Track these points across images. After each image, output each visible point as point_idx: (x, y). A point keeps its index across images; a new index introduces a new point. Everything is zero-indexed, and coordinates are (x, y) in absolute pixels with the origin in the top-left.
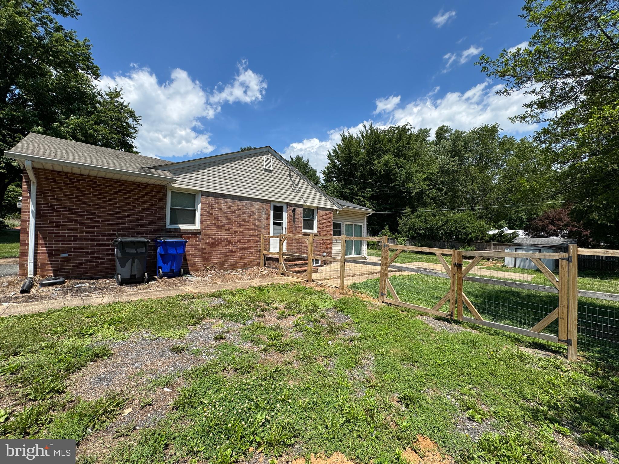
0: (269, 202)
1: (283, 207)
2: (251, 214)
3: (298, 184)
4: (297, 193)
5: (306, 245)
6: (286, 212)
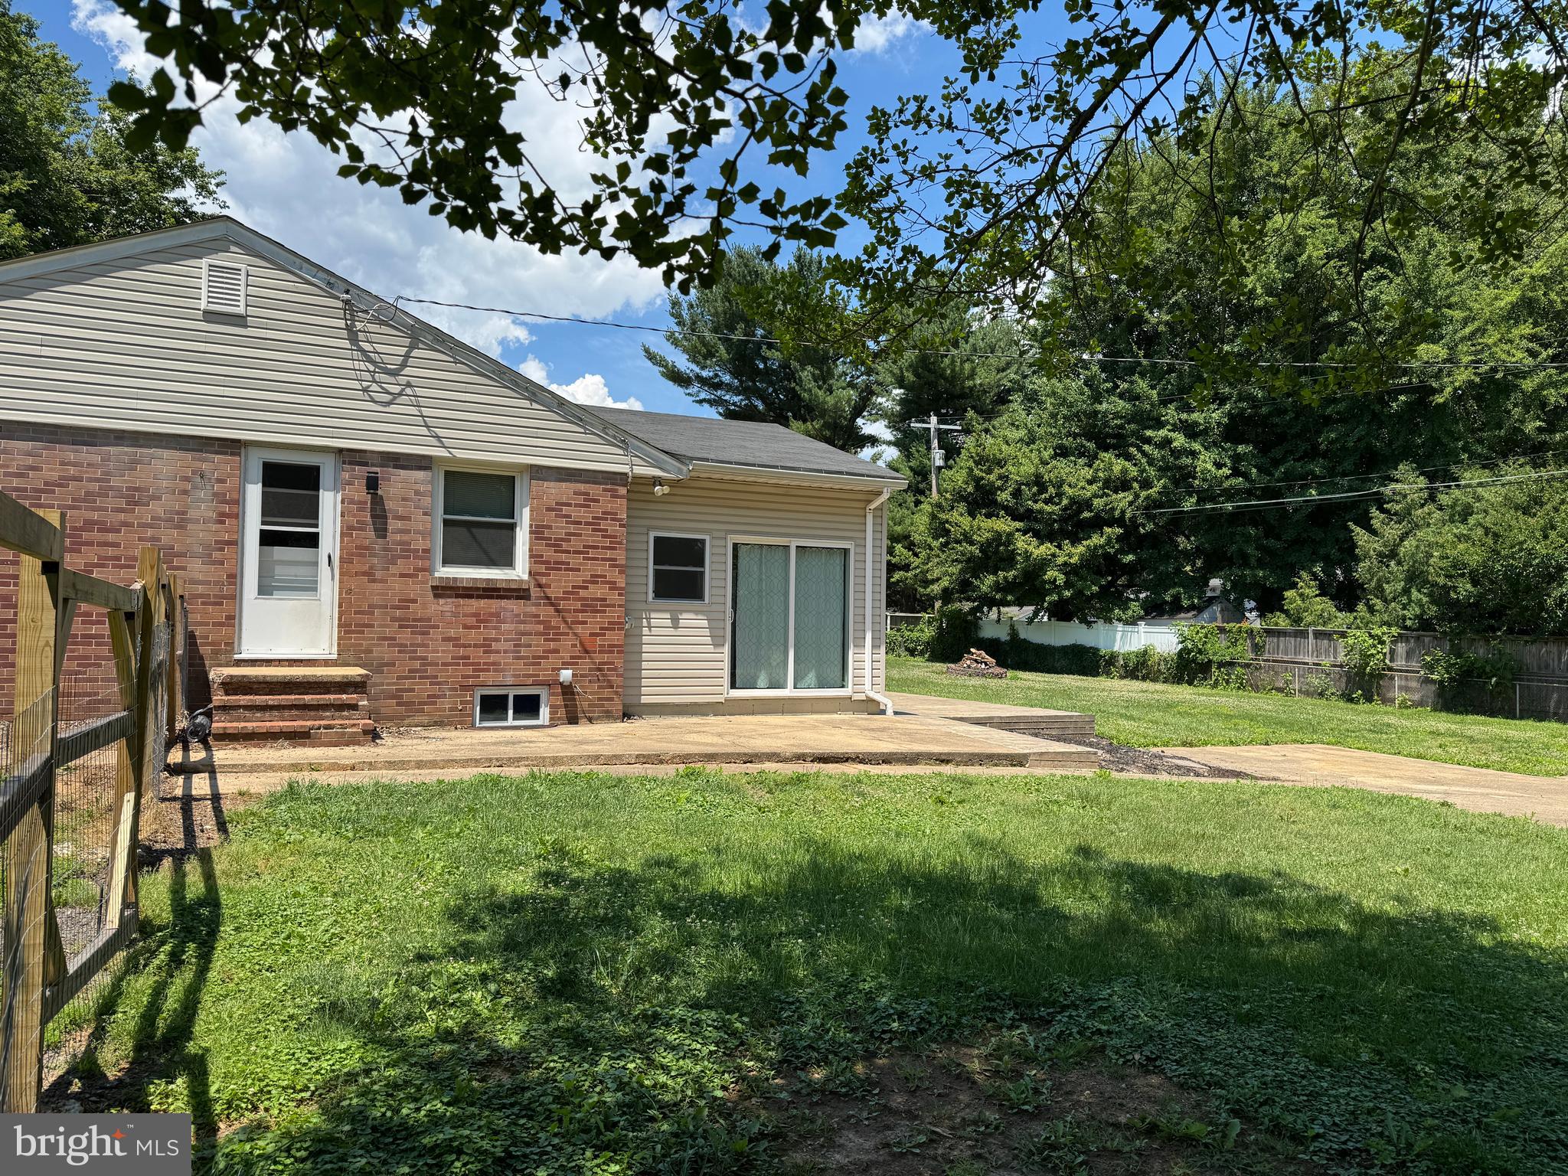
0: (232, 447)
1: (317, 469)
2: (135, 498)
3: (404, 365)
4: (393, 408)
5: (452, 633)
6: (335, 489)
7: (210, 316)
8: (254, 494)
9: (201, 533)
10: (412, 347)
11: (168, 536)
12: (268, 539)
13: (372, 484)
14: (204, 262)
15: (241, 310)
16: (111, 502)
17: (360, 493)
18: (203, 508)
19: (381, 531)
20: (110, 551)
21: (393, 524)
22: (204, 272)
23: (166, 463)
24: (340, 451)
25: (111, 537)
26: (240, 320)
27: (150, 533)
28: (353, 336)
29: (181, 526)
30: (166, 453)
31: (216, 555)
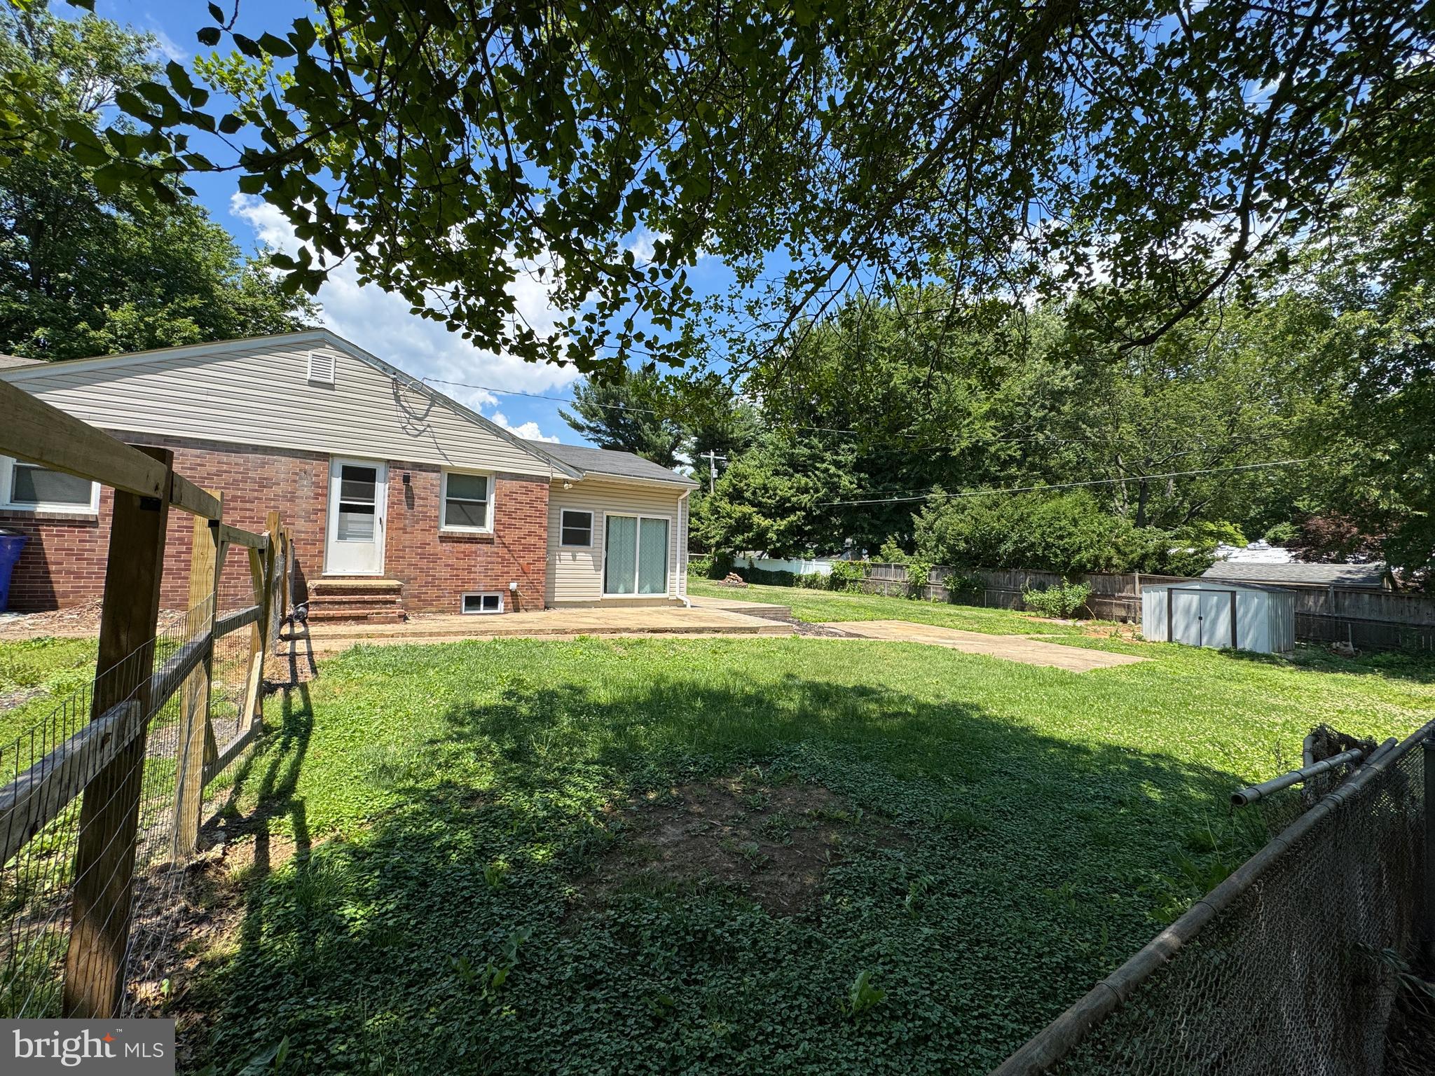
0: (325, 457)
1: (375, 470)
2: (264, 483)
3: (426, 415)
4: (419, 438)
5: (450, 562)
6: (385, 482)
7: (312, 383)
8: (337, 483)
9: (304, 505)
10: (431, 406)
11: (284, 506)
12: (344, 509)
13: (406, 479)
14: (310, 353)
15: (331, 381)
16: (248, 486)
17: (400, 484)
18: (306, 490)
19: (411, 506)
20: (248, 514)
21: (417, 502)
22: (310, 359)
23: (284, 463)
24: (388, 461)
25: (248, 505)
26: (331, 386)
27: (272, 503)
28: (397, 398)
29: (292, 500)
30: (283, 459)
31: (313, 517)
